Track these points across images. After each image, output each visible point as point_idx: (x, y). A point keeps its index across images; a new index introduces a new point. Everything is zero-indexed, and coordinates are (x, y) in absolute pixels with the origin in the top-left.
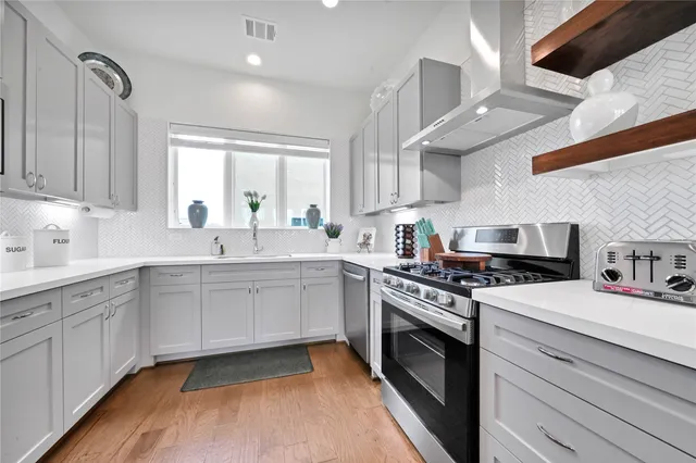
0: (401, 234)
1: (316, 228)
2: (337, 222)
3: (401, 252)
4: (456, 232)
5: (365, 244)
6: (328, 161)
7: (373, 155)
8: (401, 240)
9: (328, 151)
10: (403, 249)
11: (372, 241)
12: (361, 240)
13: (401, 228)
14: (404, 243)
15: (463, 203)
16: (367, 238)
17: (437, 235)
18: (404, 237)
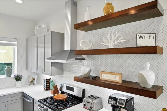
0: (46, 82)
1: (10, 76)
2: (20, 74)
3: (45, 88)
4: (62, 85)
5: (33, 82)
6: (16, 48)
7: (36, 44)
8: (45, 84)
9: (16, 43)
10: (46, 87)
11: (35, 81)
12: (31, 80)
13: (46, 80)
14: (47, 85)
15: (64, 75)
16: (33, 79)
17: (56, 86)
18: (47, 83)
